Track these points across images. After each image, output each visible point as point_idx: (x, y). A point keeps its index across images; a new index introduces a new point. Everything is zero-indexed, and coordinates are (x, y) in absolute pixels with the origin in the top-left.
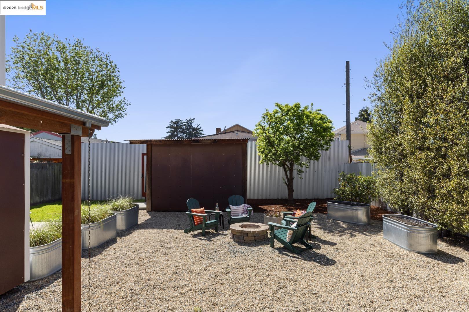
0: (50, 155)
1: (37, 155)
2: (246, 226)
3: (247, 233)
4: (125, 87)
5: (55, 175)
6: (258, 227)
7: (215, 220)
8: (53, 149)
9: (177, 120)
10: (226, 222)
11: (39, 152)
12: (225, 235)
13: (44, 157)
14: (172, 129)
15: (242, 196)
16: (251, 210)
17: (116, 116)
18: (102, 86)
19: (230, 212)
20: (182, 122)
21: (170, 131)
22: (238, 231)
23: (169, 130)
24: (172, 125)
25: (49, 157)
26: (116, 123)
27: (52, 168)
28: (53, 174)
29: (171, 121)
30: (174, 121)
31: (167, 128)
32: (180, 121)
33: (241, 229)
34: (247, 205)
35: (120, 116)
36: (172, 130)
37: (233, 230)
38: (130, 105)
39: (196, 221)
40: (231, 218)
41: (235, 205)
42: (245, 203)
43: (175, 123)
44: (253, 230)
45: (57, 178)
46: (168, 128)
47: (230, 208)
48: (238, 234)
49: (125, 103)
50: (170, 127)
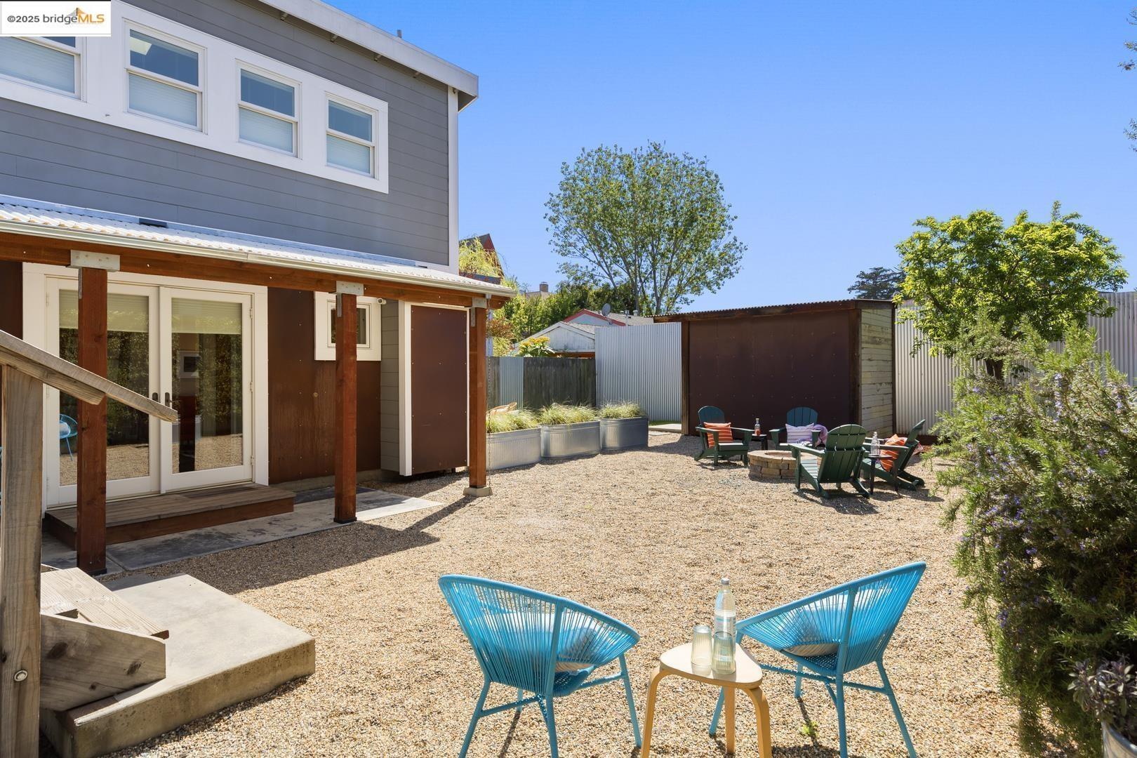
0: (579, 347)
1: (563, 348)
4: (736, 217)
5: (580, 378)
7: (742, 444)
8: (582, 338)
9: (876, 269)
11: (566, 343)
13: (571, 351)
14: (864, 292)
17: (720, 276)
18: (692, 220)
20: (888, 273)
21: (859, 296)
23: (855, 294)
25: (574, 351)
26: (719, 288)
27: (577, 367)
28: (579, 375)
29: (859, 273)
30: (868, 272)
31: (849, 290)
32: (882, 271)
35: (727, 274)
36: (864, 294)
38: (746, 249)
40: (778, 445)
41: (799, 425)
43: (869, 277)
45: (584, 382)
46: (853, 291)
49: (737, 248)
50: (860, 289)
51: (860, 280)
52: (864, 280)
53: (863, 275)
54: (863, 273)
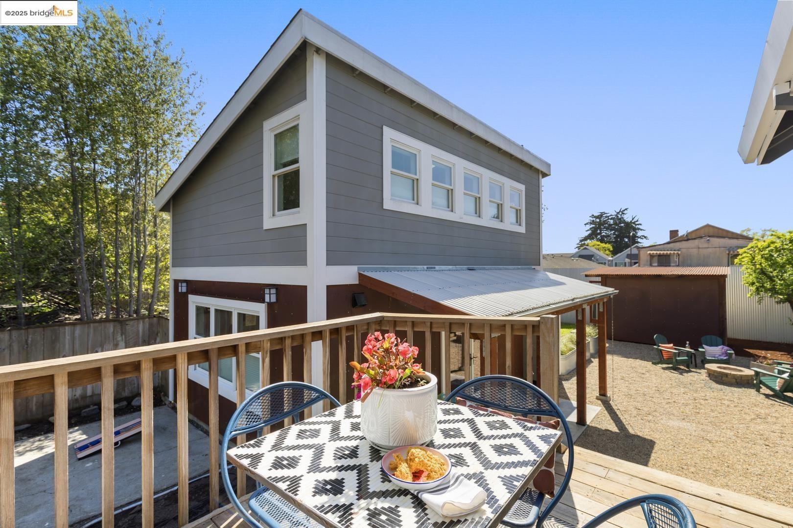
2: (724, 368)
3: (726, 375)
6: (741, 371)
7: (686, 358)
9: (601, 213)
10: (699, 361)
12: (700, 373)
14: (594, 226)
15: (720, 337)
16: (732, 353)
19: (704, 352)
20: (608, 215)
21: (591, 228)
22: (715, 371)
23: (588, 227)
24: (593, 221)
29: (591, 215)
30: (596, 214)
31: (585, 224)
32: (604, 214)
33: (719, 370)
34: (726, 348)
36: (593, 228)
37: (708, 369)
39: (665, 356)
40: (705, 358)
41: (711, 345)
42: (723, 344)
43: (597, 217)
44: (733, 373)
47: (703, 348)
48: (715, 374)
50: (591, 223)
51: (592, 219)
52: (594, 219)
53: (593, 216)
54: (593, 215)
